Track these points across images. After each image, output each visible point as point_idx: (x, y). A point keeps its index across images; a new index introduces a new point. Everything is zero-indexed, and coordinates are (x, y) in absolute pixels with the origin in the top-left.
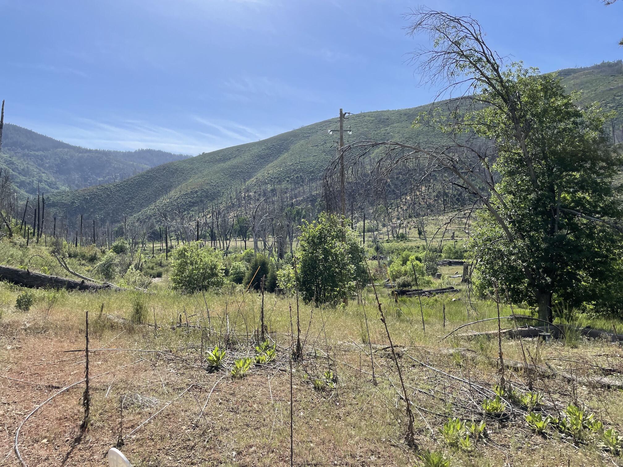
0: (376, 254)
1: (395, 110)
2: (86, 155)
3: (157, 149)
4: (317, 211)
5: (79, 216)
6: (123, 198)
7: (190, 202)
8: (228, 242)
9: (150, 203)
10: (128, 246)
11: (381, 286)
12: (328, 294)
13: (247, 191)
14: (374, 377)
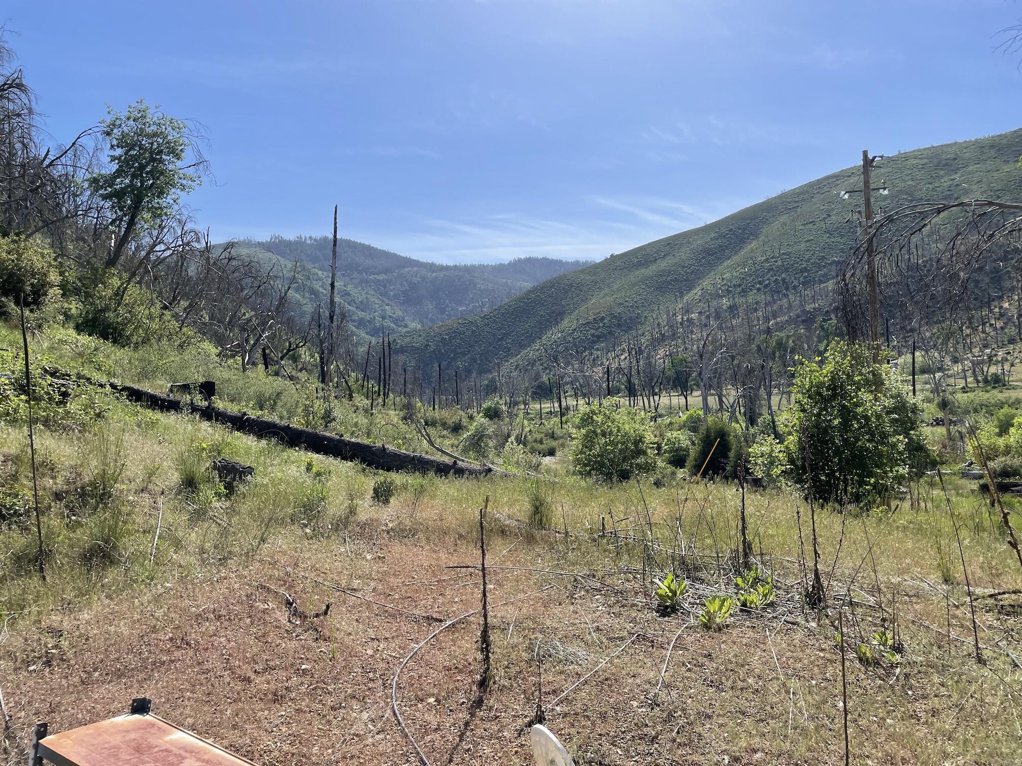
0: (940, 415)
1: (970, 141)
2: (441, 274)
3: (540, 256)
4: (815, 339)
5: (436, 365)
6: (494, 335)
7: (593, 335)
8: (656, 398)
9: (533, 341)
10: (504, 408)
11: (955, 474)
12: (853, 488)
13: (686, 312)
14: (978, 648)
